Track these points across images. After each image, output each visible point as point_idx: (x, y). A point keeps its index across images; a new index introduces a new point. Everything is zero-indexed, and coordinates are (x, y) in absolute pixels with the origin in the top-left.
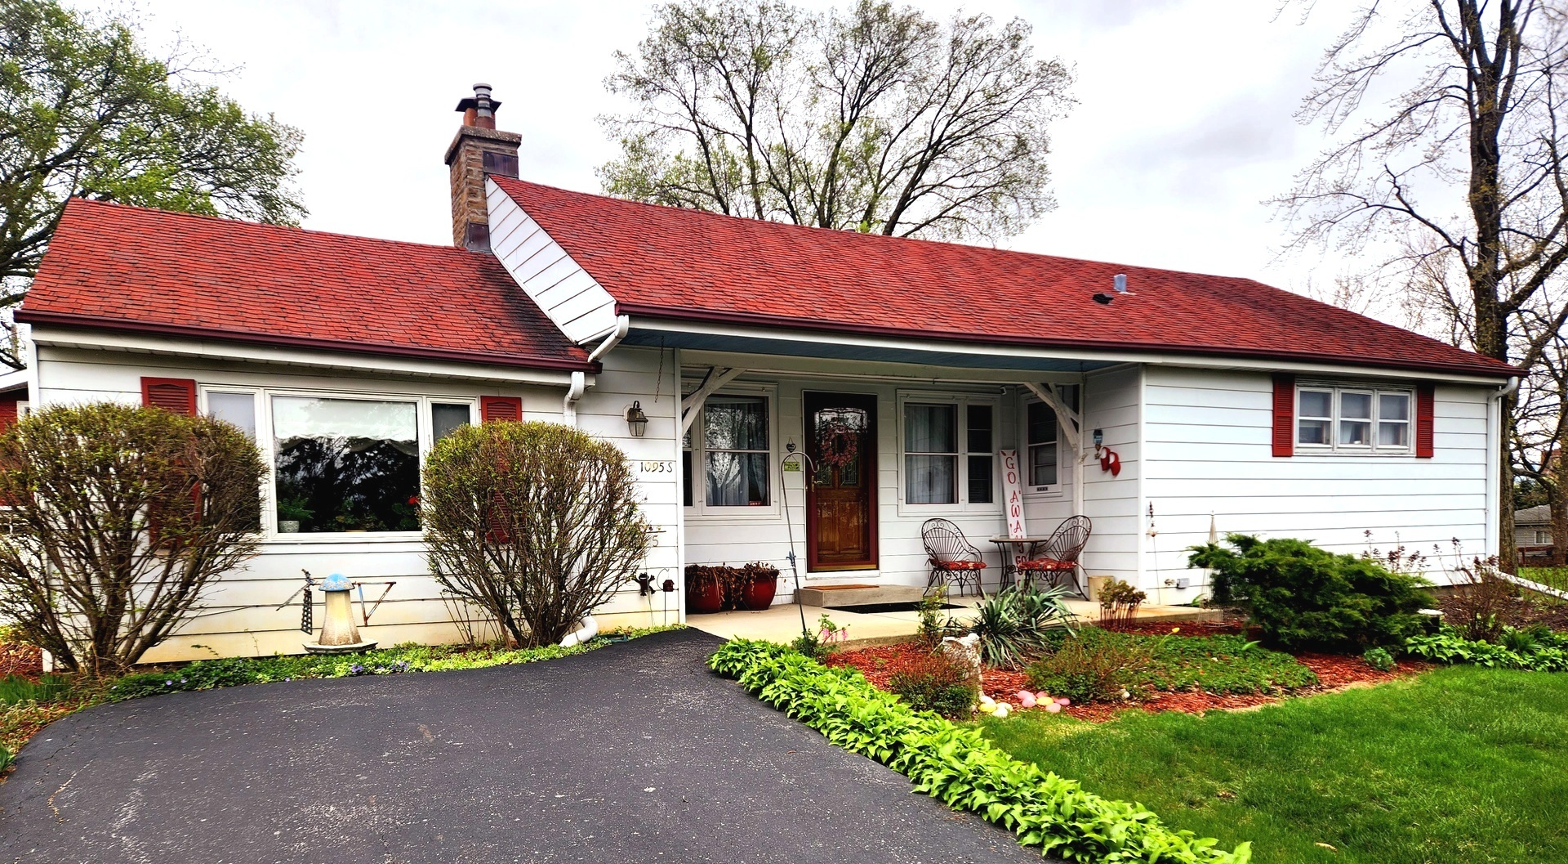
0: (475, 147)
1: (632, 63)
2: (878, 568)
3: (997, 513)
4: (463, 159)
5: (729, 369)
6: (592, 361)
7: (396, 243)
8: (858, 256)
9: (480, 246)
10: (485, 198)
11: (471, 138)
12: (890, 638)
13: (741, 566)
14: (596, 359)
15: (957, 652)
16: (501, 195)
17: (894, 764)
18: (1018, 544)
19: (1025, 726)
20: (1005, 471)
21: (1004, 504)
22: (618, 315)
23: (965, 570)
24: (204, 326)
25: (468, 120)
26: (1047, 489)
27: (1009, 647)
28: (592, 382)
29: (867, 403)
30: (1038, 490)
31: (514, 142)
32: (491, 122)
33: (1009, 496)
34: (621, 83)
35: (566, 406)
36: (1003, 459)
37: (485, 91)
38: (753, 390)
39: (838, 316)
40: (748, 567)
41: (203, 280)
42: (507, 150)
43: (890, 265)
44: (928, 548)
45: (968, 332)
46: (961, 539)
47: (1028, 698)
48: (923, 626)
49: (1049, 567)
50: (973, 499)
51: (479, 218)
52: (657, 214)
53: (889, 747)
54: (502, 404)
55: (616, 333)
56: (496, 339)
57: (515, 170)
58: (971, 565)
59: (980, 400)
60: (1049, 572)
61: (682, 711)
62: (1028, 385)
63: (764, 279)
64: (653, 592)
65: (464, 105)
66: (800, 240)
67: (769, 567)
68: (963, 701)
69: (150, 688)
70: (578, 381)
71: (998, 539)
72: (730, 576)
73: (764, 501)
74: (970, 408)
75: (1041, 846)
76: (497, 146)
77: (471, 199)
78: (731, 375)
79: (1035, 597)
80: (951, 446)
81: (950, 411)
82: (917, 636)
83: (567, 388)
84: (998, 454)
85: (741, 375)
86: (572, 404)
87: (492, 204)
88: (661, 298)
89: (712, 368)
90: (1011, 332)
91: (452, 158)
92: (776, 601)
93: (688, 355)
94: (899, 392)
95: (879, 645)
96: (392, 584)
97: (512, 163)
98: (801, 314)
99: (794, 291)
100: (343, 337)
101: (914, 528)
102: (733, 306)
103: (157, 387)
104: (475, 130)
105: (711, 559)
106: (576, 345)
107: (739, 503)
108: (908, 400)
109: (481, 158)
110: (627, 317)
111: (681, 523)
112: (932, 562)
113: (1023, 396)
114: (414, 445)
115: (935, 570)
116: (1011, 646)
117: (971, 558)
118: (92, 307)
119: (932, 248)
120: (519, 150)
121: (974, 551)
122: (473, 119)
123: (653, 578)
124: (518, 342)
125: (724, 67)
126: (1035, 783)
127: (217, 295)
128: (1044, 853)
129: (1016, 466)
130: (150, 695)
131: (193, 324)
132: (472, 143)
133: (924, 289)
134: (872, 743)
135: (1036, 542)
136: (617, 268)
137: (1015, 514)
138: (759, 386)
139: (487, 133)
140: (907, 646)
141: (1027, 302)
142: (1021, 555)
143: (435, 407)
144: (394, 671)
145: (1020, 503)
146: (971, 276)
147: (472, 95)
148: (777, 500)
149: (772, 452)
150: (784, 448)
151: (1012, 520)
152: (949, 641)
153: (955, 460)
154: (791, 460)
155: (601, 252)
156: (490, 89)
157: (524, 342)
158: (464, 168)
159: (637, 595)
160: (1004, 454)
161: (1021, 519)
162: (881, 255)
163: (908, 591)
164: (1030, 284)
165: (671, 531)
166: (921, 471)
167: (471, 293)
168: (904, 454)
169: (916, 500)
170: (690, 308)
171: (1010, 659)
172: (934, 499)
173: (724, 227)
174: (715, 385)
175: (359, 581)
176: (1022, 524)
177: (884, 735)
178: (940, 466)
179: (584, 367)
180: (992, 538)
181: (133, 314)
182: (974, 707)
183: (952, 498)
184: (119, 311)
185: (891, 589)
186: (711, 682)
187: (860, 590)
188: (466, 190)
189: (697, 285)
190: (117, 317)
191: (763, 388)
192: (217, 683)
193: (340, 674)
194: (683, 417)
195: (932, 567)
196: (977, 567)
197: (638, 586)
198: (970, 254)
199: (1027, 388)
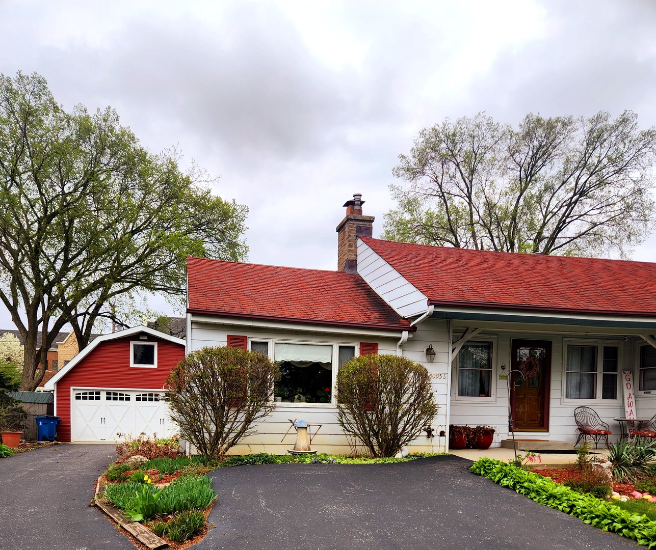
0: (353, 224)
1: (409, 161)
2: (548, 432)
3: (619, 405)
4: (347, 229)
5: (476, 329)
6: (412, 326)
7: (316, 271)
8: (544, 269)
9: (352, 270)
10: (356, 248)
11: (351, 220)
12: (559, 465)
13: (475, 427)
14: (415, 325)
15: (600, 469)
16: (365, 246)
17: (572, 514)
18: (631, 422)
19: (637, 505)
20: (625, 382)
21: (623, 400)
22: (429, 306)
23: (599, 434)
24: (254, 313)
25: (349, 211)
26: (650, 392)
27: (626, 473)
28: (411, 336)
29: (547, 345)
30: (645, 393)
31: (371, 220)
32: (360, 211)
33: (626, 396)
34: (401, 172)
35: (398, 347)
36: (624, 375)
37: (358, 197)
38: (486, 338)
39: (537, 302)
40: (478, 427)
41: (247, 293)
42: (367, 224)
43: (563, 273)
44: (577, 422)
45: (608, 309)
46: (597, 418)
47: (638, 495)
48: (578, 460)
49: (650, 435)
50: (605, 396)
51: (352, 257)
52: (438, 251)
53: (569, 507)
54: (369, 346)
55: (427, 313)
56: (368, 316)
57: (371, 234)
58: (602, 432)
59: (611, 344)
60: (650, 438)
61: (463, 487)
62: (640, 335)
63: (497, 284)
64: (433, 436)
65: (348, 204)
66: (513, 261)
67: (490, 428)
68: (603, 493)
69: (240, 462)
70: (405, 335)
71: (619, 419)
72: (470, 431)
73: (488, 394)
74: (605, 348)
75: (648, 545)
76: (363, 223)
77: (349, 249)
78: (477, 332)
79: (642, 448)
80: (593, 367)
81: (594, 350)
82: (575, 465)
83: (400, 338)
84: (621, 373)
85: (483, 331)
86: (401, 346)
87: (359, 251)
88: (448, 297)
89: (468, 328)
90: (634, 309)
91: (340, 229)
92: (492, 445)
93: (456, 322)
94: (564, 339)
95: (553, 468)
96: (321, 426)
97: (369, 230)
98: (518, 302)
99: (513, 290)
100: (306, 317)
101: (570, 411)
102: (483, 299)
103: (233, 339)
104: (353, 216)
105: (460, 423)
106: (404, 318)
107: (473, 394)
108: (570, 343)
109: (355, 229)
110: (433, 306)
111: (449, 404)
112: (580, 430)
113: (638, 341)
114: (330, 364)
115: (581, 434)
116: (628, 472)
117: (603, 428)
118: (212, 307)
119: (586, 262)
120: (373, 224)
121: (605, 425)
122: (352, 211)
123: (433, 430)
124: (377, 317)
125: (457, 161)
126: (645, 522)
127: (254, 299)
128: (649, 548)
129: (631, 380)
130: (240, 465)
131: (249, 313)
132: (352, 222)
133: (583, 287)
134: (560, 504)
135: (642, 421)
136: (426, 282)
137: (630, 405)
138: (488, 336)
139: (359, 217)
140: (570, 469)
141: (643, 292)
142: (632, 428)
143: (340, 347)
144: (329, 463)
145: (633, 400)
146: (609, 278)
147: (352, 198)
148: (495, 394)
149: (493, 370)
150: (499, 368)
151: (627, 409)
152: (596, 465)
153: (595, 375)
154: (503, 374)
155: (416, 274)
156: (361, 196)
157: (380, 317)
158: (347, 234)
159: (425, 438)
160: (625, 373)
161: (634, 409)
162: (557, 268)
163: (565, 444)
164: (645, 281)
165: (444, 407)
166: (575, 380)
167: (352, 294)
168: (566, 372)
169: (572, 396)
170: (462, 301)
171: (627, 478)
172: (581, 396)
173: (473, 256)
174: (469, 337)
175: (309, 424)
176: (634, 411)
177: (566, 501)
178: (585, 379)
179: (409, 329)
180: (616, 419)
181: (227, 309)
182: (609, 496)
183: (592, 396)
184: (222, 308)
185: (555, 443)
186: (472, 476)
187: (538, 442)
188: (347, 245)
189: (464, 289)
190: (222, 310)
191: (490, 337)
192: (262, 462)
193: (308, 462)
194: (453, 352)
195: (579, 432)
196: (606, 433)
197: (426, 433)
198: (608, 264)
199: (640, 337)
